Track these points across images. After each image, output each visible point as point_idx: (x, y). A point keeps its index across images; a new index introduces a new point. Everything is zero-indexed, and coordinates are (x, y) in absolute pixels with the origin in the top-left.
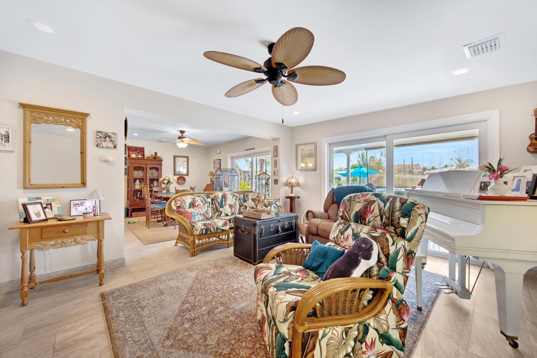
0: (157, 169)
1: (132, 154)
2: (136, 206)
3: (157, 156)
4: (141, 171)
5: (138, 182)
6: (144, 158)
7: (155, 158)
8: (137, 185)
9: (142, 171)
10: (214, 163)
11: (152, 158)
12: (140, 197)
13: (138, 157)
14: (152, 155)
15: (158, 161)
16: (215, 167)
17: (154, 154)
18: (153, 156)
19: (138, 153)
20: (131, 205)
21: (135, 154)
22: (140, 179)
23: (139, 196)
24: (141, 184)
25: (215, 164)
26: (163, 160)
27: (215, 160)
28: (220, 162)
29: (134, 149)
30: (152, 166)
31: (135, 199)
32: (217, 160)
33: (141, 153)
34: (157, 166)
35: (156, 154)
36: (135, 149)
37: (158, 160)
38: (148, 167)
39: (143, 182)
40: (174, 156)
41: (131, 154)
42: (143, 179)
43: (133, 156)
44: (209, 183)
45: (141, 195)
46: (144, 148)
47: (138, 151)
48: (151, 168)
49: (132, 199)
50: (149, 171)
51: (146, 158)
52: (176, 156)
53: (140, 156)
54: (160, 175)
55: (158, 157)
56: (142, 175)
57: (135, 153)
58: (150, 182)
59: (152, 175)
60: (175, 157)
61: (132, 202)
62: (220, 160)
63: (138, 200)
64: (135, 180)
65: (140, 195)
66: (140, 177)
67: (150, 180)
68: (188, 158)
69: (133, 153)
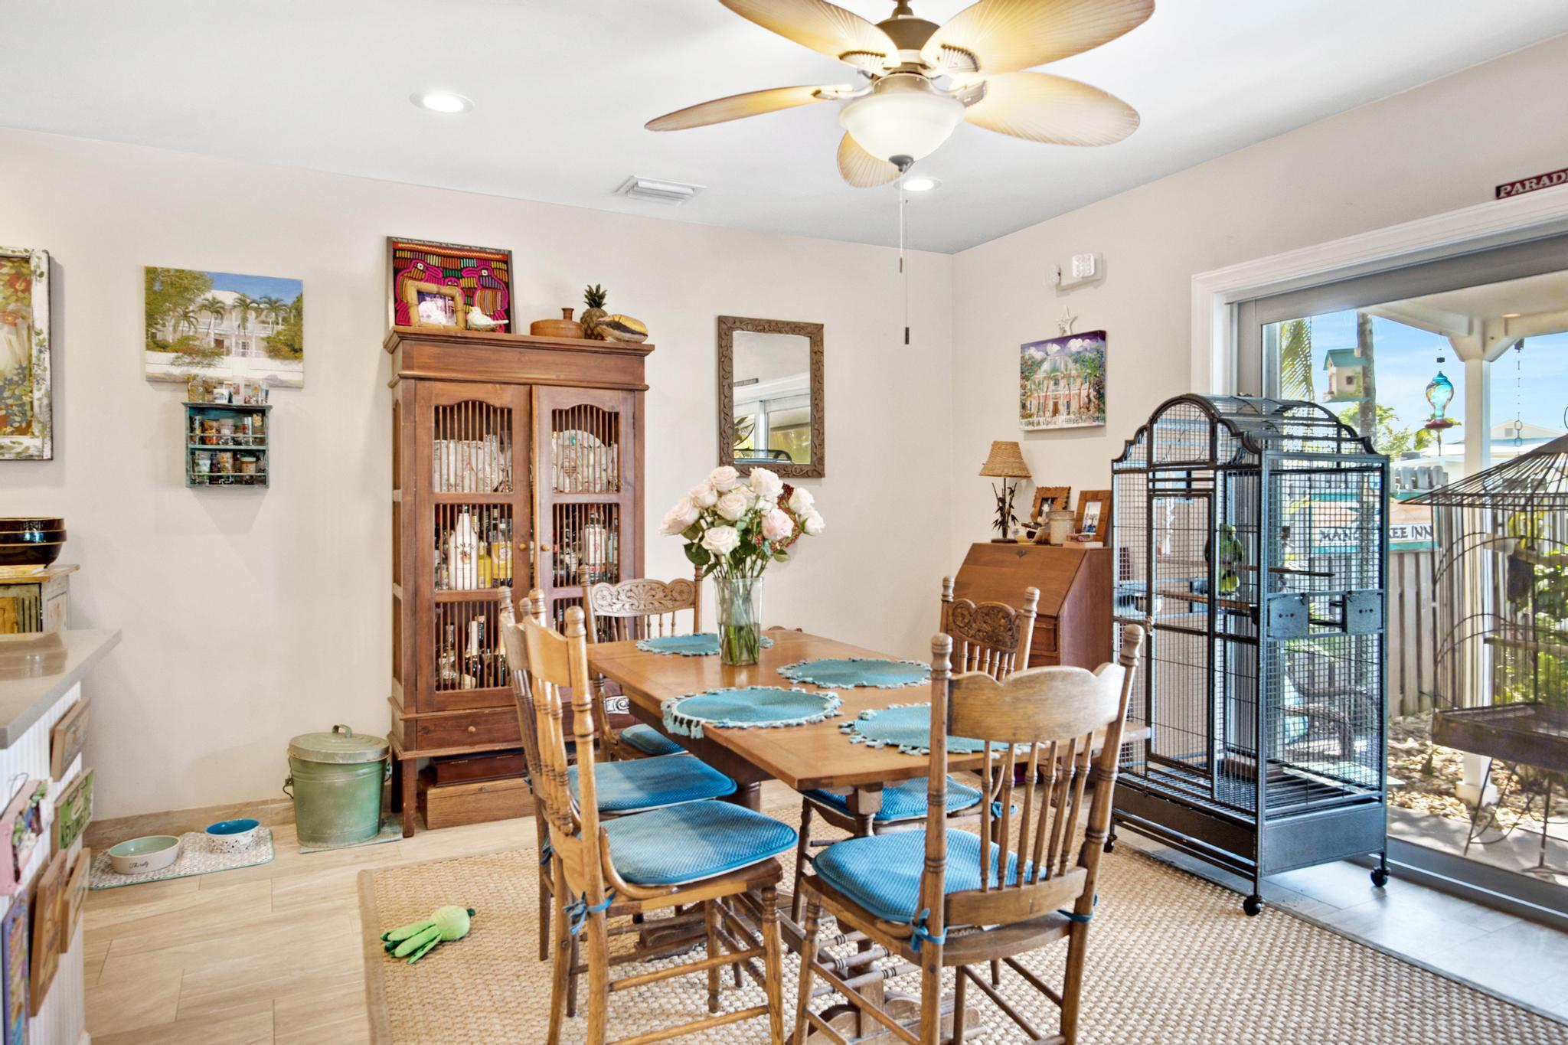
0: (607, 427)
1: (422, 296)
2: (457, 736)
3: (604, 314)
4: (491, 444)
5: (466, 528)
6: (507, 328)
7: (590, 330)
8: (464, 554)
9: (495, 445)
10: (1028, 369)
11: (573, 330)
12: (488, 655)
13: (468, 328)
14: (568, 312)
15: (611, 361)
16: (1033, 404)
17: (581, 308)
18: (577, 317)
19: (469, 294)
20: (414, 732)
21: (443, 296)
22: (481, 509)
23: (473, 650)
24: (489, 553)
25: (1039, 375)
26: (651, 348)
27: (1039, 344)
28: (1101, 355)
29: (434, 261)
30: (569, 399)
31: (447, 674)
32: (1063, 341)
33: (489, 293)
34: (607, 400)
35: (595, 299)
36: (448, 264)
37: (610, 351)
38: (546, 403)
39: (508, 535)
40: (721, 320)
41: (411, 295)
42: (506, 511)
43: (431, 314)
44: (988, 541)
45: (491, 637)
46: (506, 258)
47: (464, 282)
48: (562, 419)
49: (426, 680)
50: (549, 444)
51: (522, 328)
52: (735, 320)
53: (479, 318)
54: (629, 474)
55: (617, 326)
56: (496, 478)
57: (446, 290)
58: (558, 537)
59: (572, 471)
60: (726, 327)
61: (430, 705)
62: (1101, 335)
63: (469, 681)
64: (446, 516)
65: (481, 644)
66: (484, 493)
67: (562, 512)
68: (814, 333)
69: (432, 287)
